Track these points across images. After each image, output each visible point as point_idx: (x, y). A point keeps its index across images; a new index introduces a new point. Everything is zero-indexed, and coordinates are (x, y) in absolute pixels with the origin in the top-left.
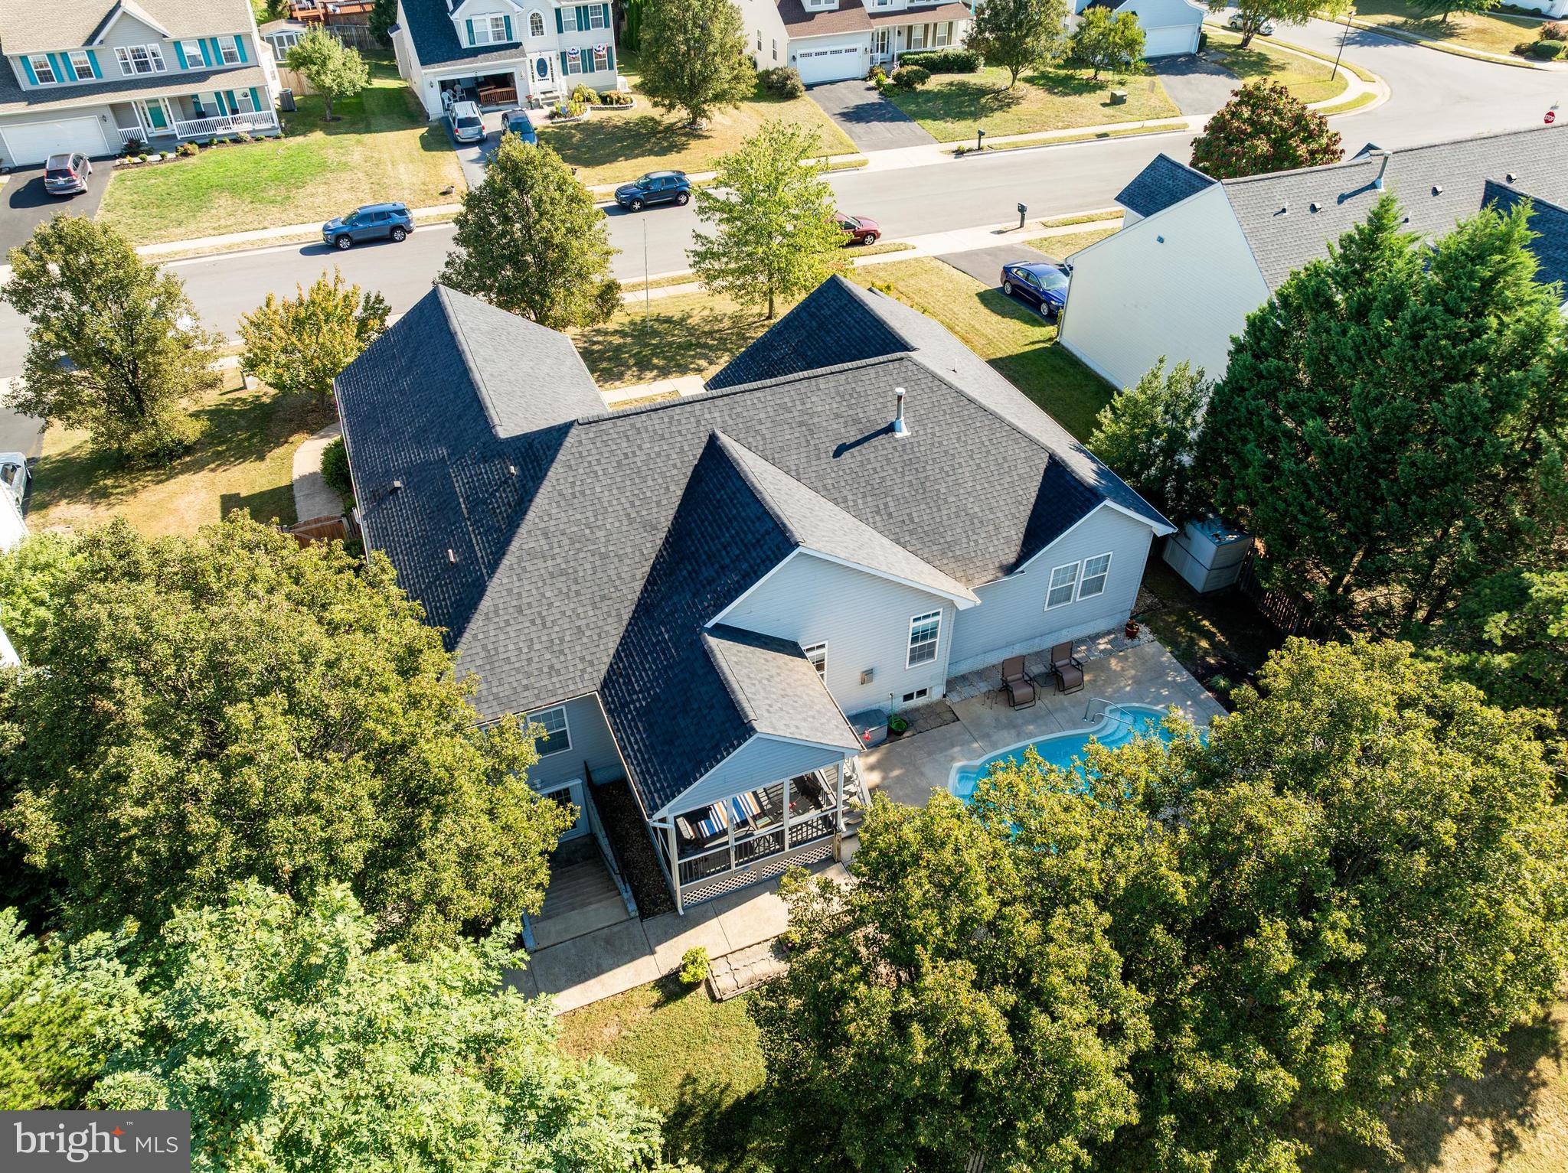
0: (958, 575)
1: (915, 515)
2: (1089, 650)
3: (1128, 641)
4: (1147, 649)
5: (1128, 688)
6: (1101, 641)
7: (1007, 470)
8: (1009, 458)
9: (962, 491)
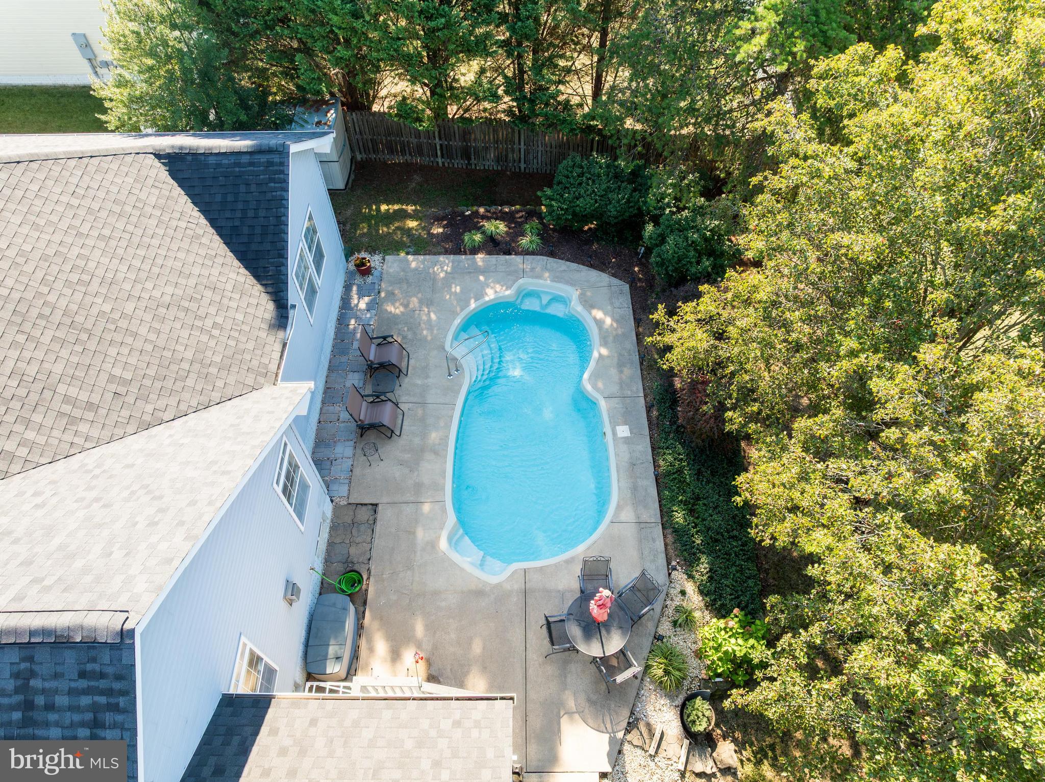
0: (249, 381)
2: (357, 318)
3: (370, 279)
4: (391, 270)
5: (433, 316)
6: (356, 301)
7: (137, 213)
8: (122, 197)
9: (127, 286)
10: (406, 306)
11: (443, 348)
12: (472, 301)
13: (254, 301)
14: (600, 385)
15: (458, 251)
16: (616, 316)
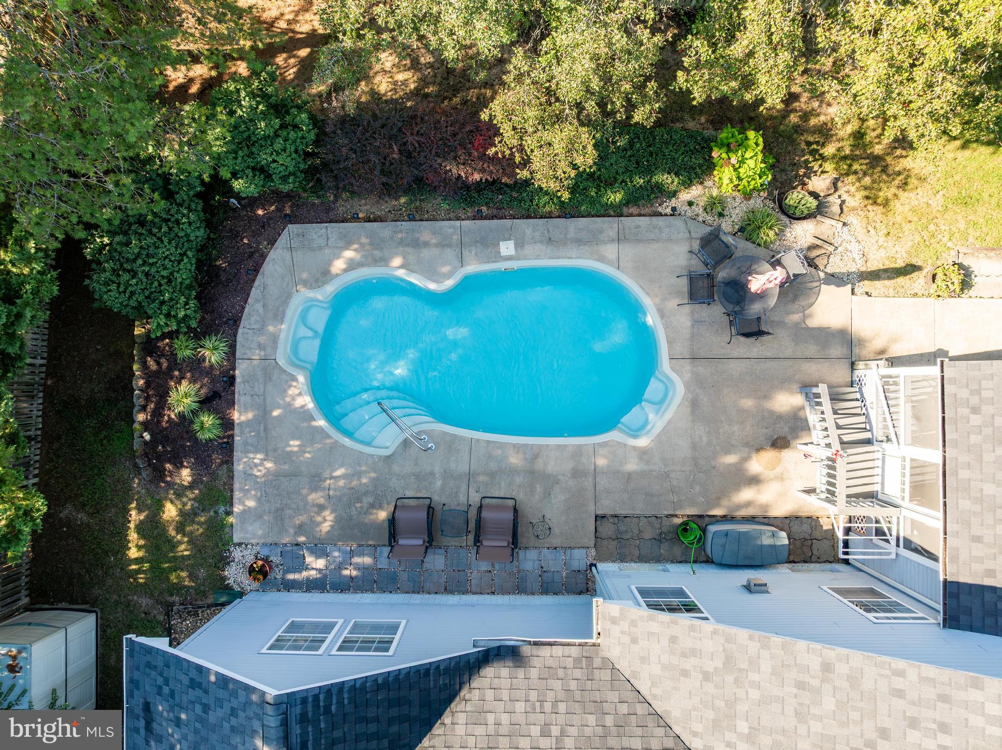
0: (606, 675)
2: (340, 567)
3: (275, 559)
4: (260, 532)
5: (338, 473)
6: (313, 572)
10: (321, 508)
11: (389, 457)
12: (314, 423)
13: (490, 693)
14: (446, 269)
15: (226, 447)
16: (341, 244)
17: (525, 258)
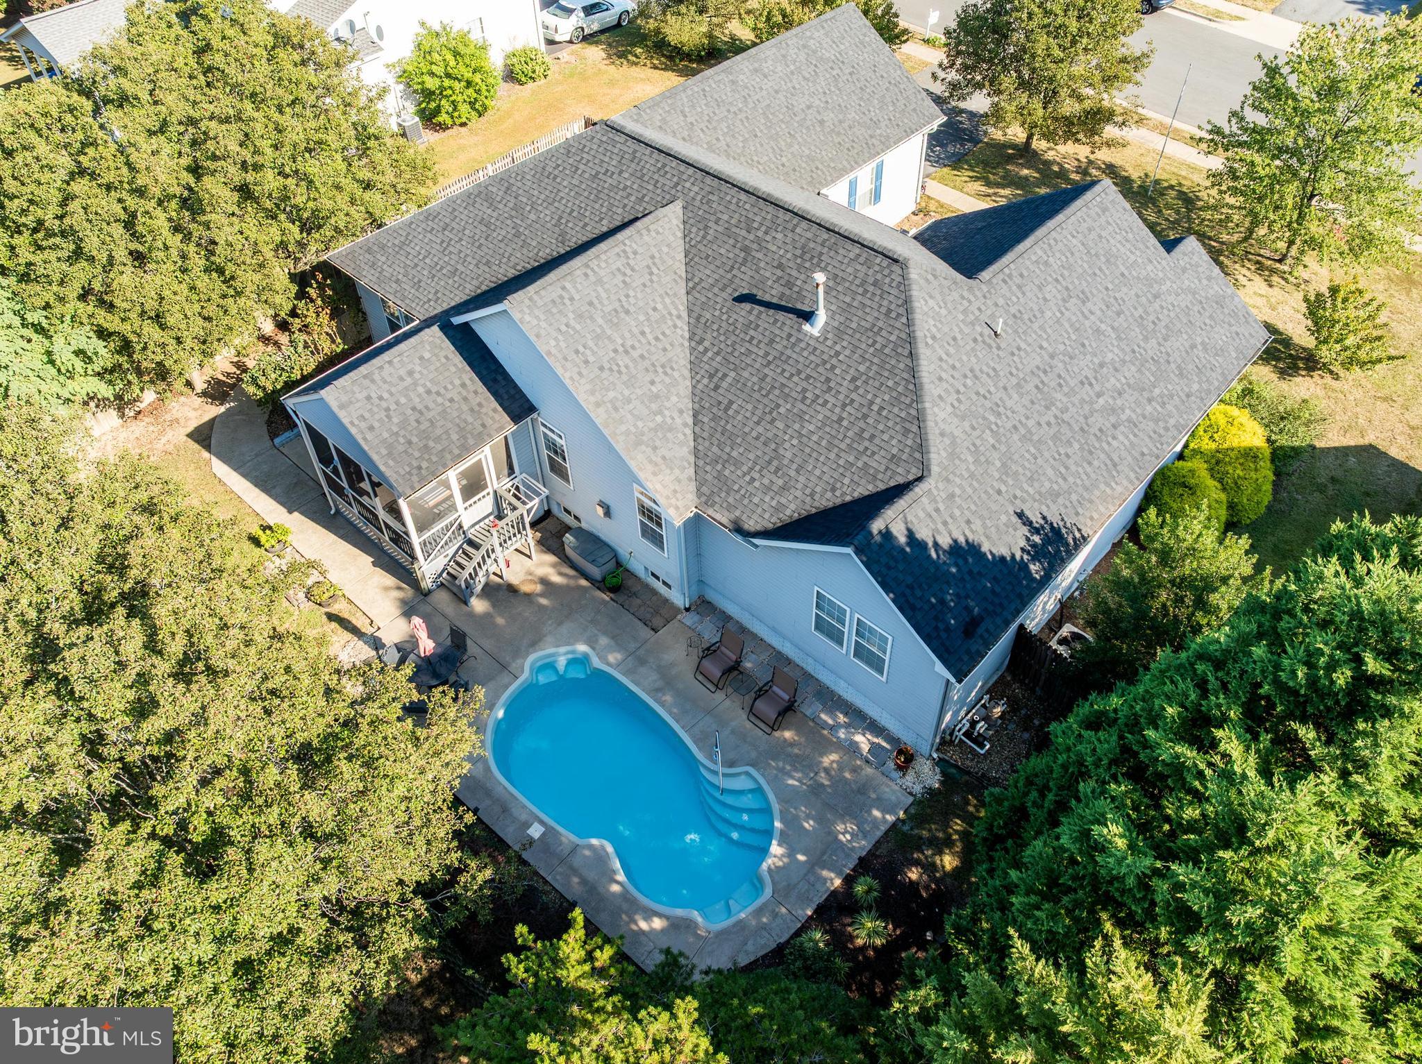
0: (704, 489)
1: (734, 406)
3: (889, 762)
4: (887, 789)
5: (795, 782)
6: (870, 736)
7: (861, 449)
8: (877, 441)
9: (797, 426)
10: (826, 770)
11: (752, 765)
12: (783, 828)
13: (767, 516)
14: (590, 853)
15: (864, 865)
16: (643, 938)
17: (532, 813)
